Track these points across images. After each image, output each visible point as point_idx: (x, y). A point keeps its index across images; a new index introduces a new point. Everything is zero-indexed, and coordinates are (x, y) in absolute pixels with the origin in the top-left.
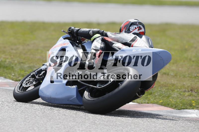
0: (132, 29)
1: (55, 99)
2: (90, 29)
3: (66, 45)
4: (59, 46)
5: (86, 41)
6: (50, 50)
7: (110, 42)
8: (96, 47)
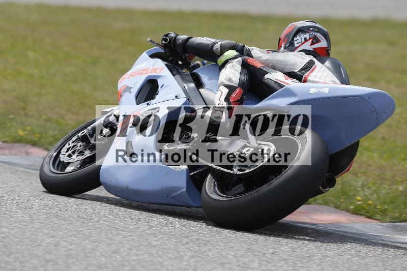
1: (136, 192)
2: (214, 40)
3: (158, 71)
4: (141, 74)
5: (199, 62)
6: (121, 81)
7: (260, 69)
8: (230, 80)
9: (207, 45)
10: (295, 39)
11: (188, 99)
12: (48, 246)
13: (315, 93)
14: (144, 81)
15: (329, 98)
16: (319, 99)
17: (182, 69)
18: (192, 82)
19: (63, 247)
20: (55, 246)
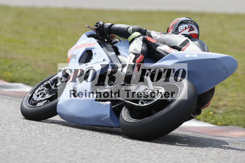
0: (181, 29)
1: (79, 118)
2: (128, 26)
3: (92, 45)
4: (82, 47)
5: (117, 40)
6: (70, 52)
7: (154, 43)
9: (124, 29)
10: (179, 27)
11: (111, 62)
12: (71, 153)
13: (189, 57)
14: (84, 51)
15: (197, 60)
16: (192, 61)
17: (107, 44)
18: (113, 52)
19: (80, 153)
20: (75, 153)
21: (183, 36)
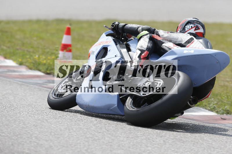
2: (139, 26)
3: (108, 43)
4: (100, 44)
5: (132, 38)
6: (91, 49)
7: (160, 41)
8: (142, 47)
9: (135, 28)
11: (122, 57)
14: (101, 48)
18: (125, 48)
21: (189, 34)
